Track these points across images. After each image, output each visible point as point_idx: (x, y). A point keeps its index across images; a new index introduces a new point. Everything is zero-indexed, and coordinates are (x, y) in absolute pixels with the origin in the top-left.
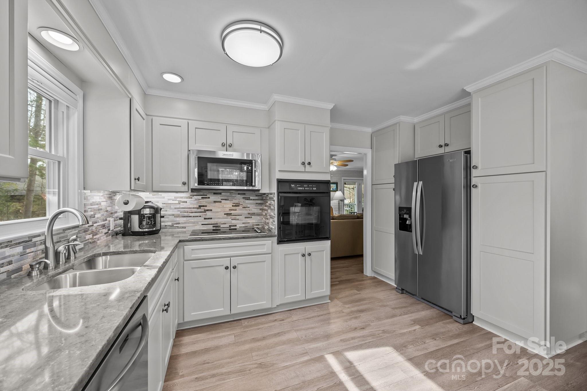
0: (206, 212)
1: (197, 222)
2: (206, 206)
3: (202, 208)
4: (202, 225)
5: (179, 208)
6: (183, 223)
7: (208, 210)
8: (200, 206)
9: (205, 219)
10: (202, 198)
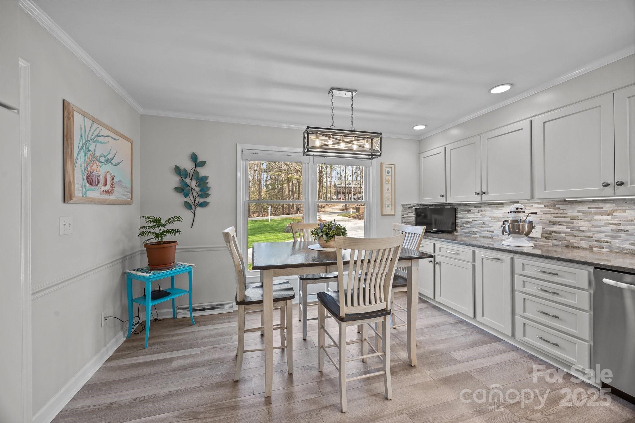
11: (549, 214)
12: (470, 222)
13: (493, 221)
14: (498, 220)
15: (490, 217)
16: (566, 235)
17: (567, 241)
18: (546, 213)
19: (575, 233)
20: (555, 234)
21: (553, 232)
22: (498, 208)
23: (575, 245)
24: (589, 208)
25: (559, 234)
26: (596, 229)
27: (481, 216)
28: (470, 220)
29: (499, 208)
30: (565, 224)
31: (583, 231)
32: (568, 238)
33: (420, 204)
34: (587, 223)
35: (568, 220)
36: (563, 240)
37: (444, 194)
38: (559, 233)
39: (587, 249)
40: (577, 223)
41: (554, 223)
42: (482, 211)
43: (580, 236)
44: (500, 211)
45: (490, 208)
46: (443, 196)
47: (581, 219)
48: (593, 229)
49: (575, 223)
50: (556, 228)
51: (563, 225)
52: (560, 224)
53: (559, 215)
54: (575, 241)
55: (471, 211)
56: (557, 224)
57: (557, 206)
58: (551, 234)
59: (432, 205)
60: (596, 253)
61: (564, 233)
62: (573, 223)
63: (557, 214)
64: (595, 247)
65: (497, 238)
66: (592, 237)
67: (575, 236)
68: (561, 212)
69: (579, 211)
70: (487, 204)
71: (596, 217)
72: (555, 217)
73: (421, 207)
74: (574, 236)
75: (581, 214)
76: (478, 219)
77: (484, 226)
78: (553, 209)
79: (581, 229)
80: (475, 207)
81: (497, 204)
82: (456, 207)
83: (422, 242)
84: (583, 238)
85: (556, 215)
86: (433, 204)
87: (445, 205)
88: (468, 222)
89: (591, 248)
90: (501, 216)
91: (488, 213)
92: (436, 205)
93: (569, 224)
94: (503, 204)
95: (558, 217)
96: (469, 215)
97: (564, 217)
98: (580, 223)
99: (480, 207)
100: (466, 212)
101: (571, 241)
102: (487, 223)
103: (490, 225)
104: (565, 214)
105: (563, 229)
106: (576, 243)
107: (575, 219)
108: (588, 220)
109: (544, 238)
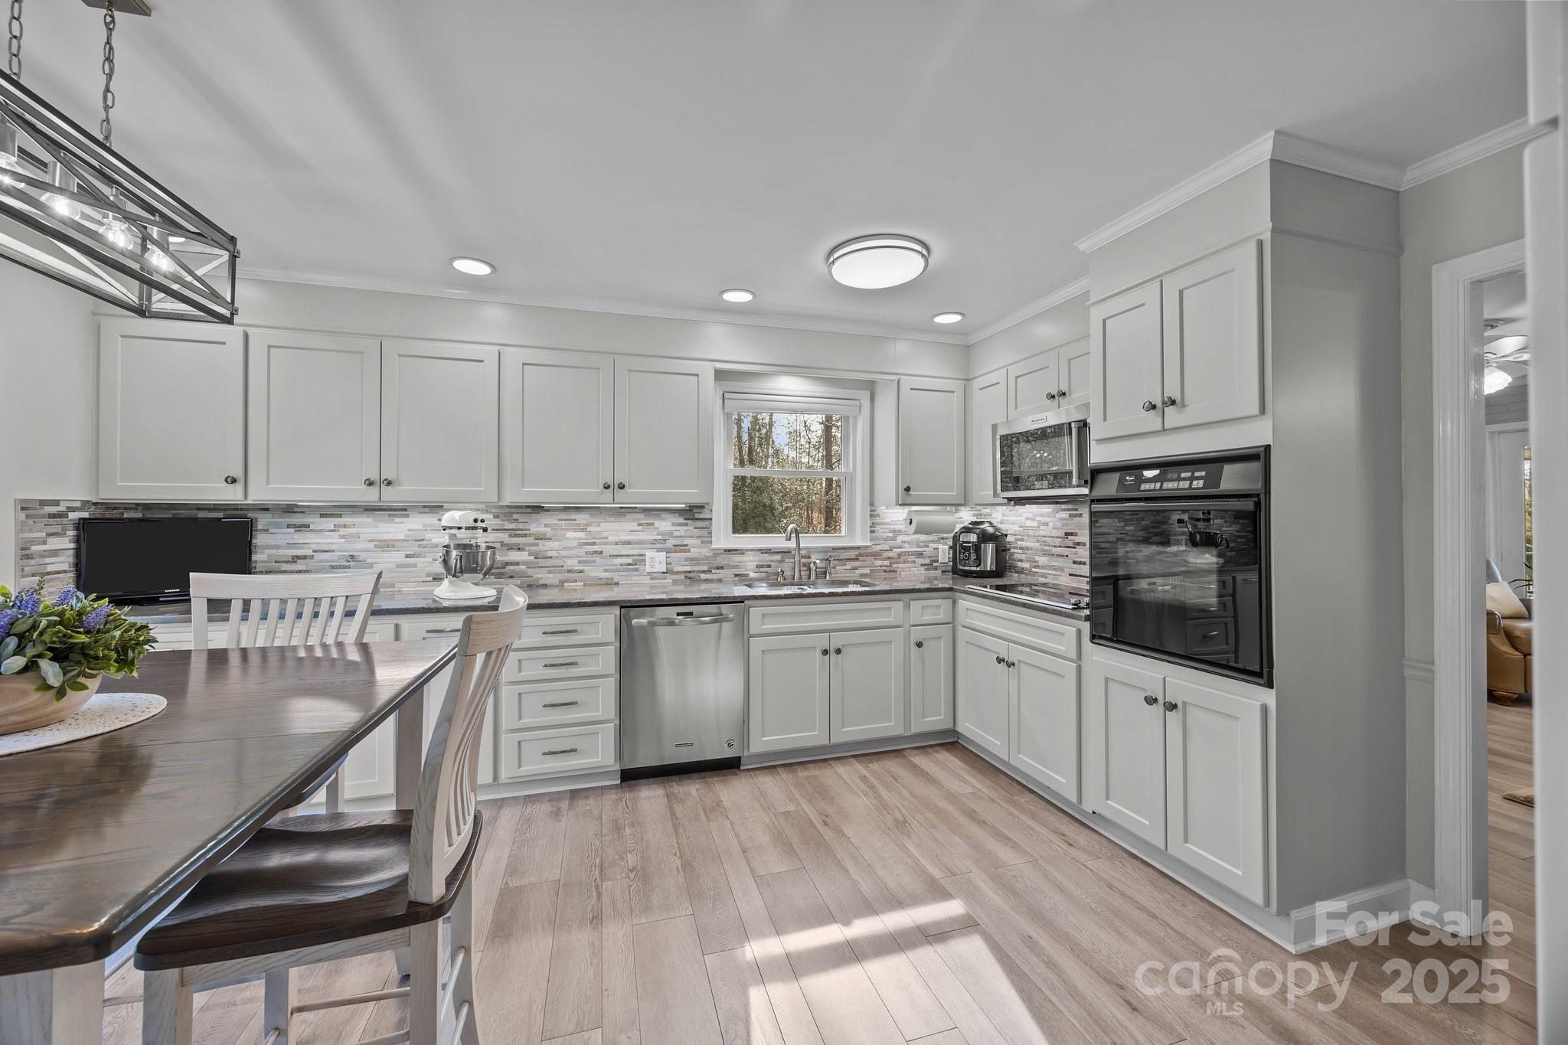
0: (1075, 548)
1: (1062, 569)
2: (1076, 534)
3: (1070, 537)
4: (1070, 575)
5: (1038, 536)
6: (1043, 567)
7: (1078, 544)
8: (1067, 534)
9: (1074, 562)
10: (1070, 515)
11: (501, 530)
12: (305, 557)
13: (378, 551)
14: (393, 546)
15: (371, 541)
16: (527, 568)
17: (529, 577)
18: (497, 530)
19: (541, 562)
20: (511, 567)
21: (507, 564)
22: (393, 520)
23: (541, 582)
24: (559, 520)
25: (518, 567)
26: (568, 553)
27: (343, 540)
28: (309, 552)
29: (396, 520)
30: (527, 548)
31: (551, 558)
32: (530, 572)
33: (95, 504)
34: (557, 543)
35: (531, 540)
36: (522, 577)
37: (238, 473)
38: (517, 564)
39: (557, 586)
40: (544, 545)
41: (510, 547)
42: (345, 526)
43: (547, 567)
44: (398, 525)
45: (370, 520)
46: (234, 481)
47: (549, 539)
48: (563, 553)
49: (540, 545)
50: (514, 556)
51: (523, 550)
52: (519, 549)
53: (517, 532)
54: (539, 576)
55: (308, 526)
56: (514, 549)
57: (515, 516)
58: (504, 568)
59: (134, 506)
60: (569, 591)
61: (526, 563)
62: (537, 545)
63: (515, 530)
64: (567, 581)
65: (390, 589)
66: (563, 567)
67: (541, 567)
68: (521, 526)
69: (546, 526)
70: (362, 510)
71: (570, 534)
72: (510, 536)
73: (98, 513)
74: (539, 567)
75: (548, 529)
76: (333, 547)
77: (352, 564)
78: (508, 520)
79: (549, 554)
80: (322, 516)
81: (391, 510)
82: (250, 514)
83: (369, 628)
84: (552, 569)
85: (514, 533)
86: (137, 504)
87: (198, 509)
88: (298, 557)
89: (561, 585)
90: (402, 537)
91: (365, 530)
92: (147, 507)
93: (532, 548)
94: (406, 510)
95: (517, 536)
96: (300, 537)
97: (526, 536)
98: (549, 544)
99: (340, 516)
100: (292, 530)
101: (535, 576)
102: (362, 556)
103: (368, 561)
104: (526, 530)
105: (522, 556)
106: (542, 578)
107: (542, 539)
108: (558, 540)
109: (493, 577)
